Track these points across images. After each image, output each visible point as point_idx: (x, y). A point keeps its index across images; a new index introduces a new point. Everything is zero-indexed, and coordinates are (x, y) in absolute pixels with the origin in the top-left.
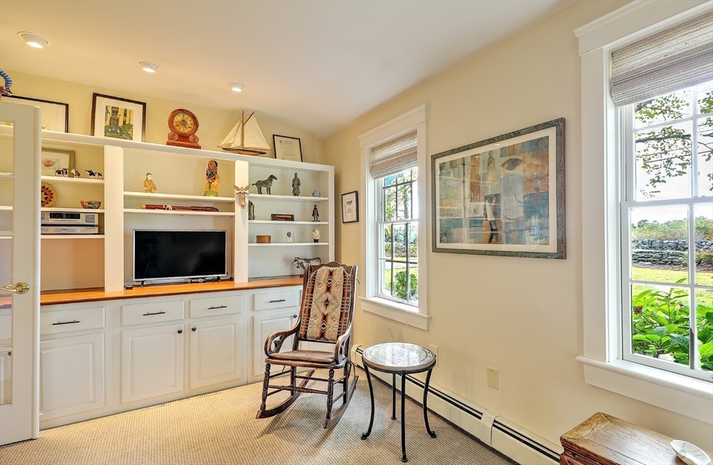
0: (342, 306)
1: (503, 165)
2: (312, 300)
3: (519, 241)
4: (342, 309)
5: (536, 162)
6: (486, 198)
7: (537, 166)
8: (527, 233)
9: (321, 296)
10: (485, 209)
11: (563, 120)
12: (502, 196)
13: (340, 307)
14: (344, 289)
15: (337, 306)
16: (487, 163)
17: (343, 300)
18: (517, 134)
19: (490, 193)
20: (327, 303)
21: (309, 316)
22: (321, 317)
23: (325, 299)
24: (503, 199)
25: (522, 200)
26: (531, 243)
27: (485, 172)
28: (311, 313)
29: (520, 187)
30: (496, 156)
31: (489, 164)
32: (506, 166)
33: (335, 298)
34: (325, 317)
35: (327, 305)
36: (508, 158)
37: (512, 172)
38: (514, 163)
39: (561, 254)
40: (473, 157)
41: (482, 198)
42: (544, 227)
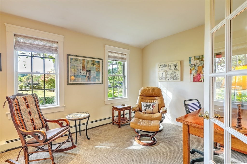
0: (38, 112)
1: (91, 64)
2: (22, 114)
3: (95, 81)
4: (38, 114)
5: (98, 65)
6: (87, 71)
7: (98, 66)
8: (96, 79)
9: (25, 111)
10: (86, 73)
11: (103, 59)
12: (91, 71)
13: (37, 113)
14: (36, 105)
15: (36, 113)
16: (87, 62)
17: (37, 109)
18: (95, 58)
19: (88, 70)
20: (30, 113)
21: (24, 123)
22: (30, 121)
23: (28, 111)
24: (91, 72)
25: (95, 72)
26: (97, 81)
27: (87, 64)
28: (25, 121)
29: (95, 70)
30: (90, 62)
31: (88, 63)
32: (92, 64)
33: (33, 110)
34: (32, 120)
35: (30, 114)
36: (93, 63)
37: (93, 66)
38: (94, 64)
39: (102, 83)
40: (83, 60)
41: (86, 70)
42: (99, 78)
